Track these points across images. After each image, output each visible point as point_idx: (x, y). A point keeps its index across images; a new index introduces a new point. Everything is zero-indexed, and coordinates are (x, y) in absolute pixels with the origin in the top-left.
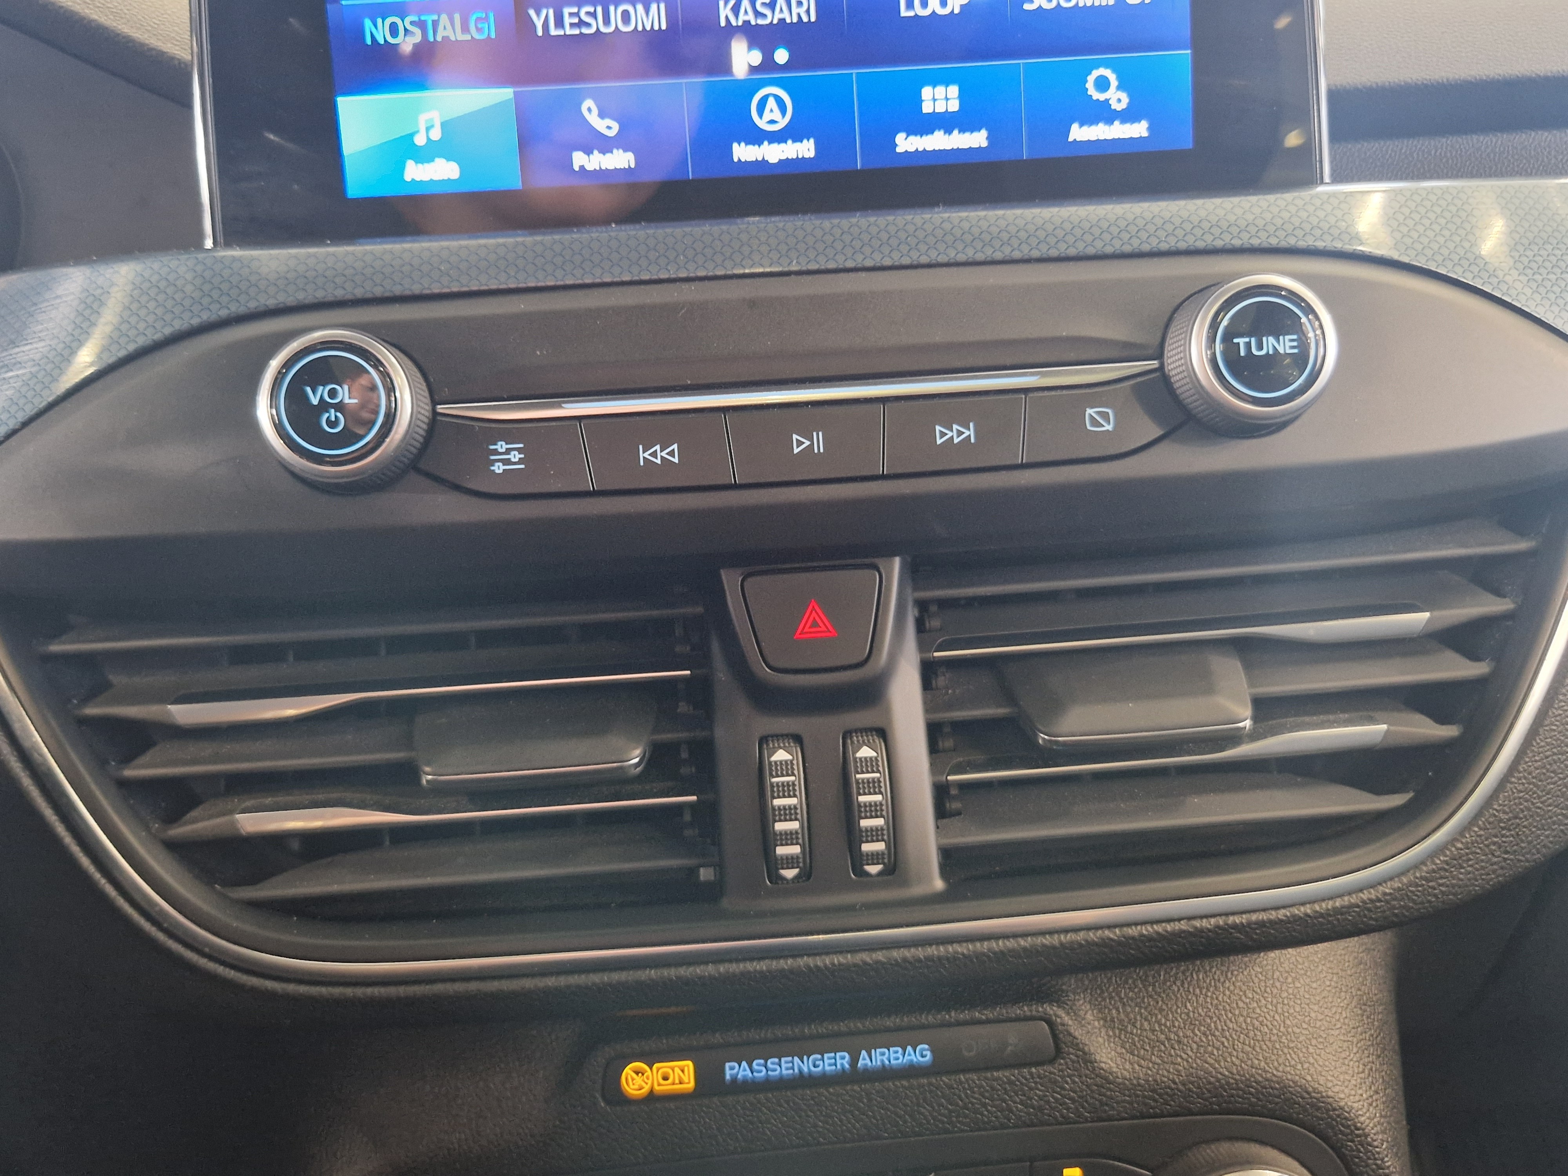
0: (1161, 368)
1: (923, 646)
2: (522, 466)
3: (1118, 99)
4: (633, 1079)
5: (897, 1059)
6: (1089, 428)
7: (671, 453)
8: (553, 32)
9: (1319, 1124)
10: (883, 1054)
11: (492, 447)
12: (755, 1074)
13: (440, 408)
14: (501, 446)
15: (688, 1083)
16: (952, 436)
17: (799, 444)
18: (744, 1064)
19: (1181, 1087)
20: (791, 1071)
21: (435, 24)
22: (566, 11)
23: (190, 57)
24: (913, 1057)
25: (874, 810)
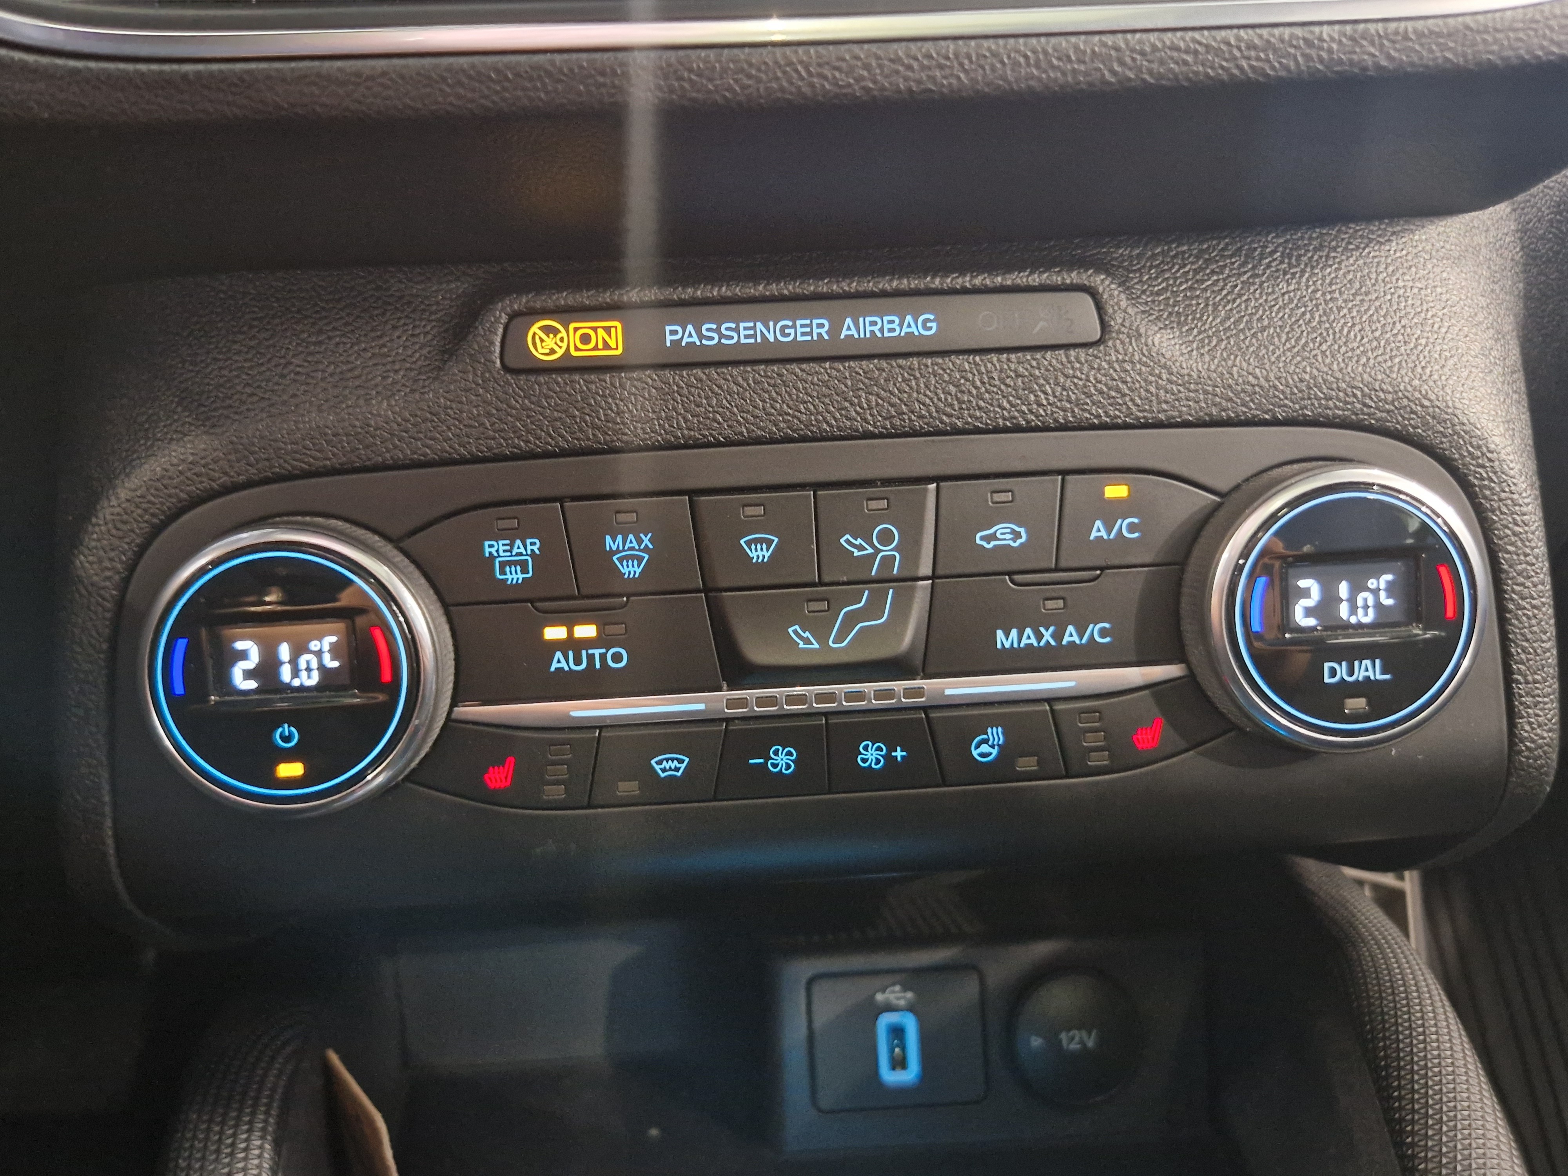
4: (542, 340)
5: (894, 330)
9: (1442, 443)
10: (874, 323)
12: (704, 342)
15: (617, 349)
18: (690, 328)
19: (1263, 382)
20: (752, 341)
24: (913, 329)
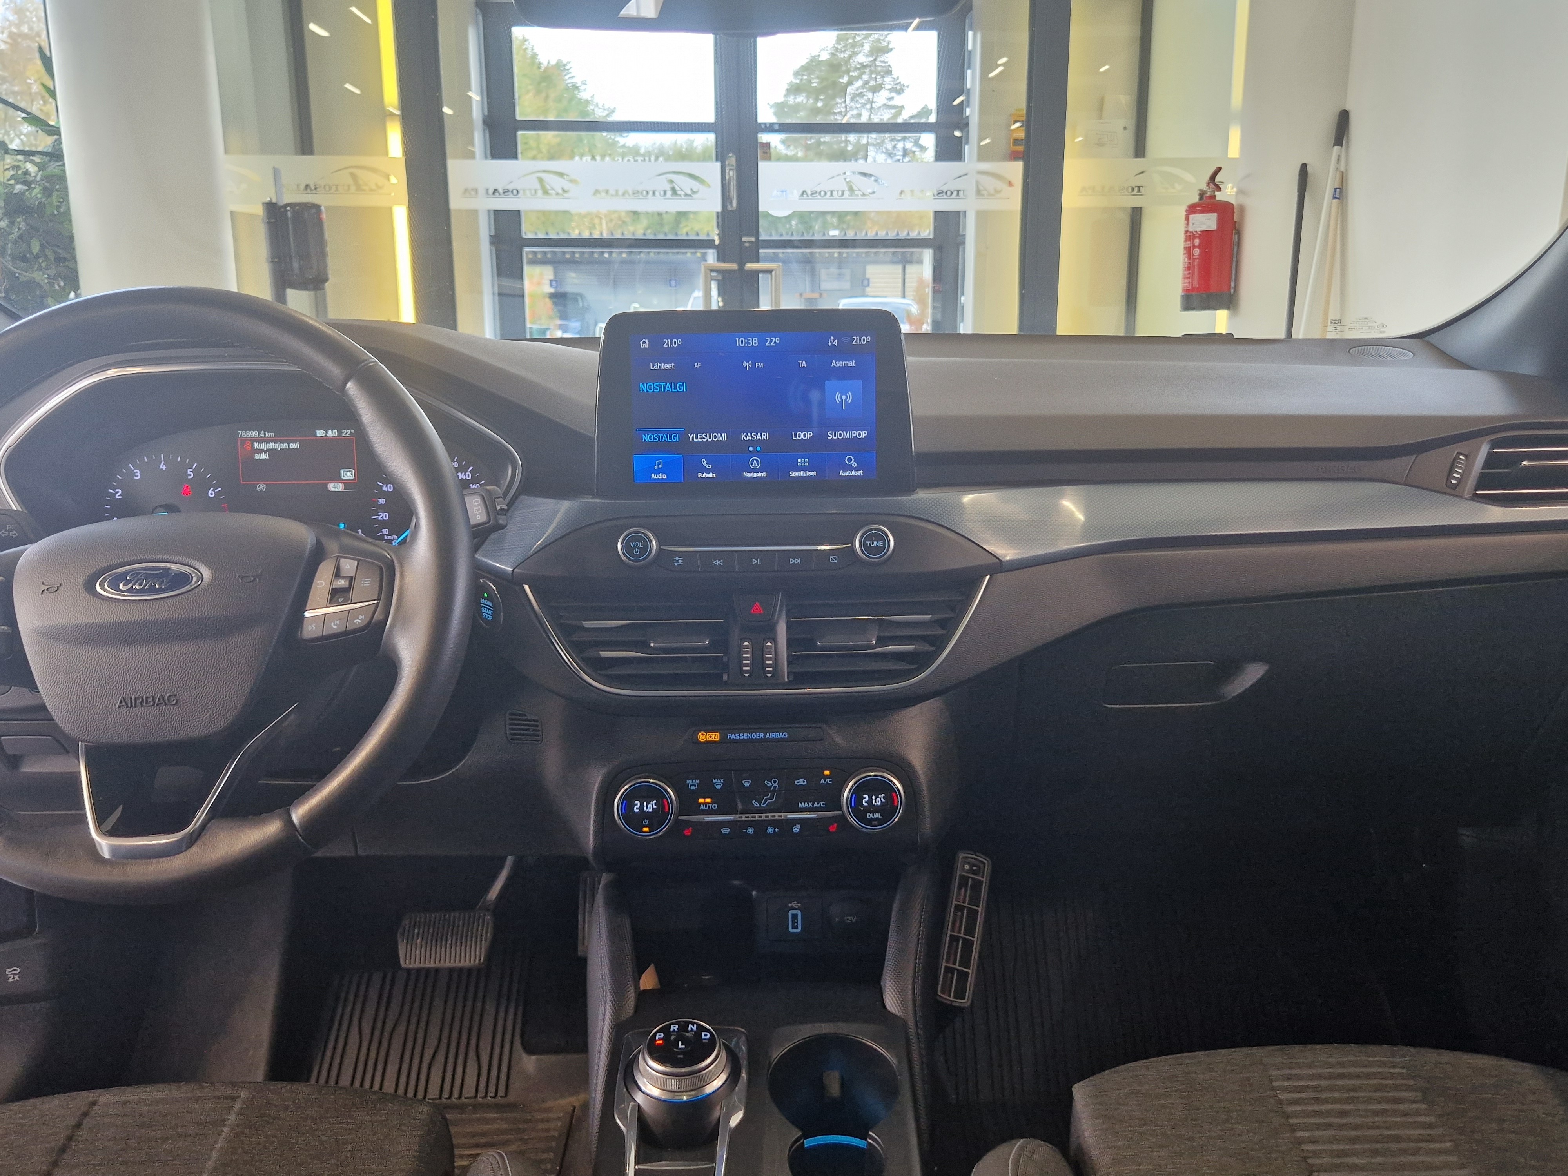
1: (787, 616)
2: (682, 564)
3: (854, 465)
4: (702, 737)
5: (778, 736)
6: (831, 561)
7: (721, 562)
8: (695, 440)
10: (773, 734)
11: (674, 558)
12: (736, 738)
13: (662, 547)
14: (677, 558)
15: (717, 739)
16: (795, 562)
17: (754, 562)
18: (733, 734)
20: (747, 738)
21: (662, 437)
22: (699, 434)
23: (593, 436)
24: (782, 736)
25: (769, 659)
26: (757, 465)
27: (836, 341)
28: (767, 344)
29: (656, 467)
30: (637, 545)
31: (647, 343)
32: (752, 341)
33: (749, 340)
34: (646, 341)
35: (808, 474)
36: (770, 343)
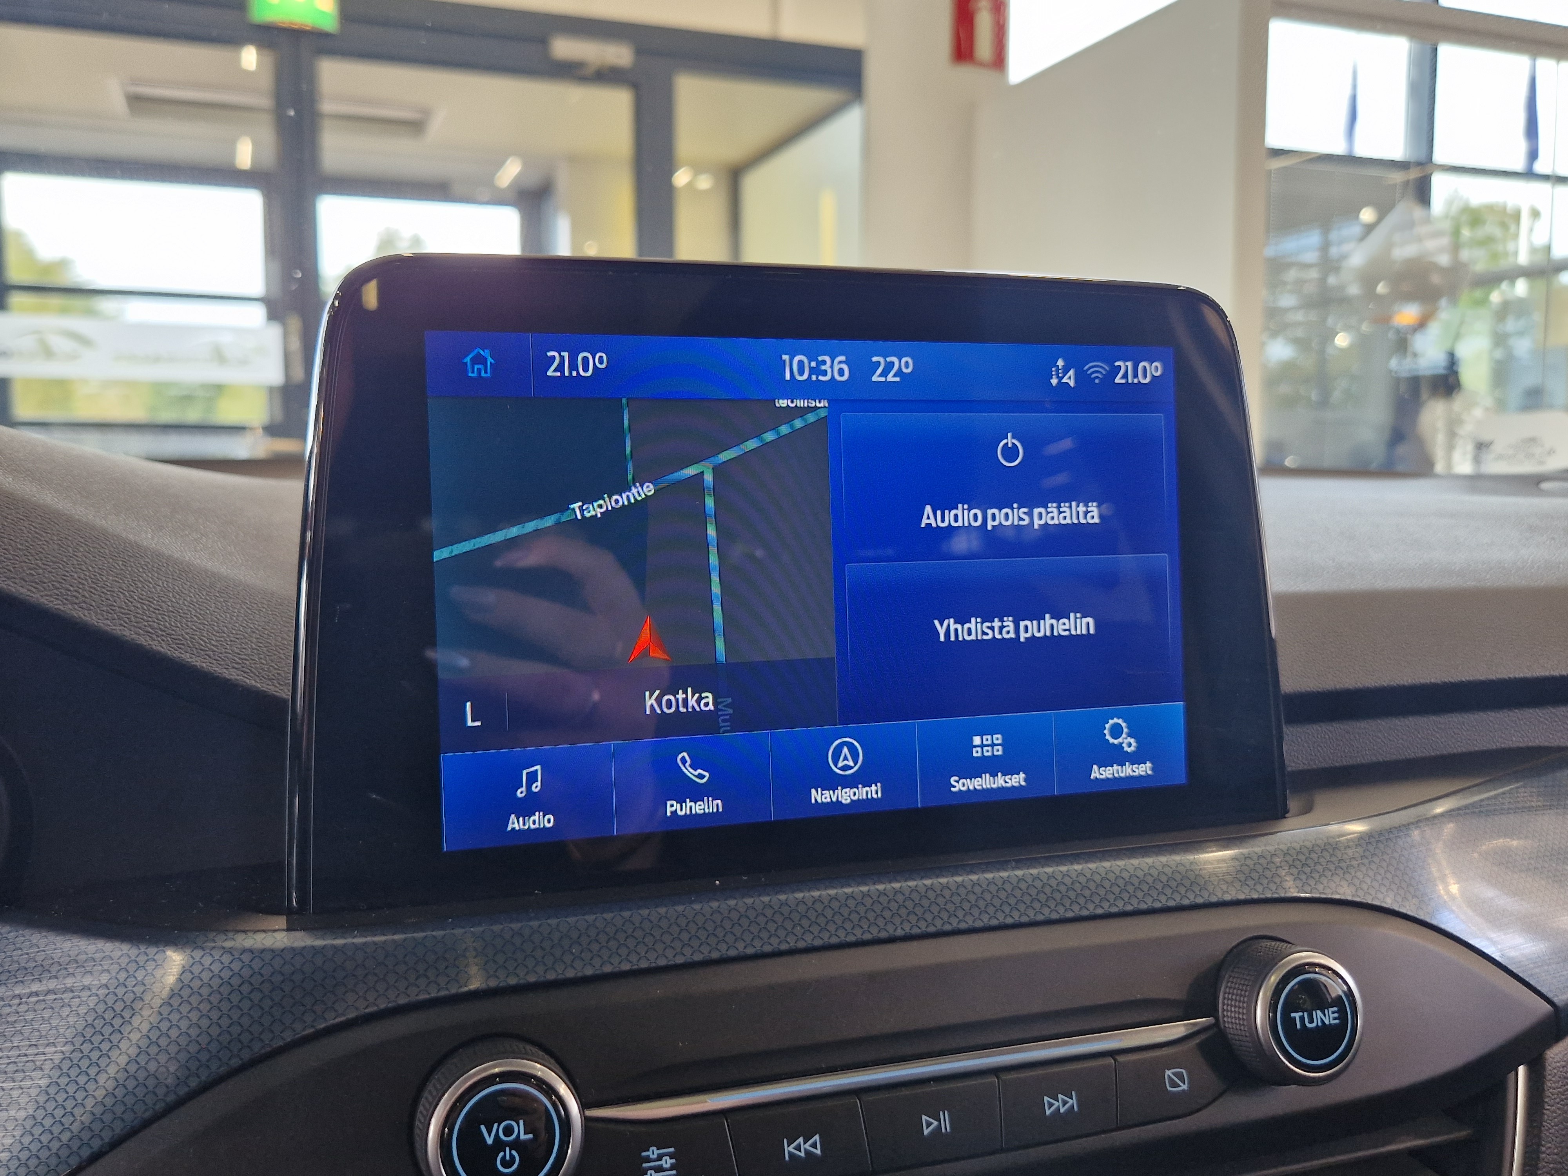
0: (1217, 1024)
2: (674, 1172)
3: (1129, 744)
6: (1169, 1088)
7: (814, 1146)
11: (644, 1154)
13: (589, 1113)
14: (653, 1152)
16: (1059, 1106)
17: (928, 1126)
26: (851, 764)
27: (1071, 373)
28: (875, 378)
29: (521, 793)
30: (508, 1131)
31: (490, 360)
32: (832, 367)
33: (824, 363)
34: (487, 354)
35: (1000, 781)
36: (884, 374)
